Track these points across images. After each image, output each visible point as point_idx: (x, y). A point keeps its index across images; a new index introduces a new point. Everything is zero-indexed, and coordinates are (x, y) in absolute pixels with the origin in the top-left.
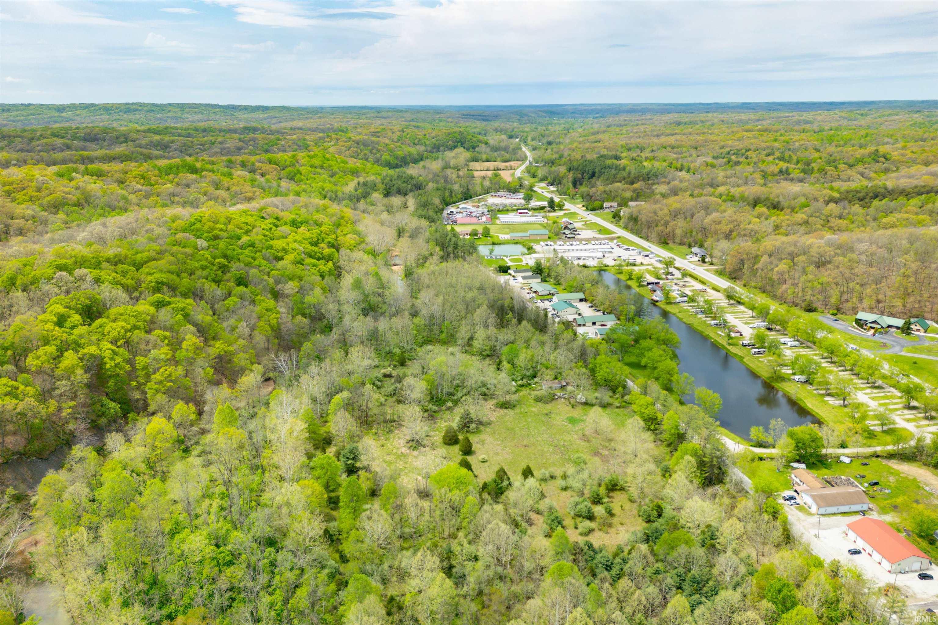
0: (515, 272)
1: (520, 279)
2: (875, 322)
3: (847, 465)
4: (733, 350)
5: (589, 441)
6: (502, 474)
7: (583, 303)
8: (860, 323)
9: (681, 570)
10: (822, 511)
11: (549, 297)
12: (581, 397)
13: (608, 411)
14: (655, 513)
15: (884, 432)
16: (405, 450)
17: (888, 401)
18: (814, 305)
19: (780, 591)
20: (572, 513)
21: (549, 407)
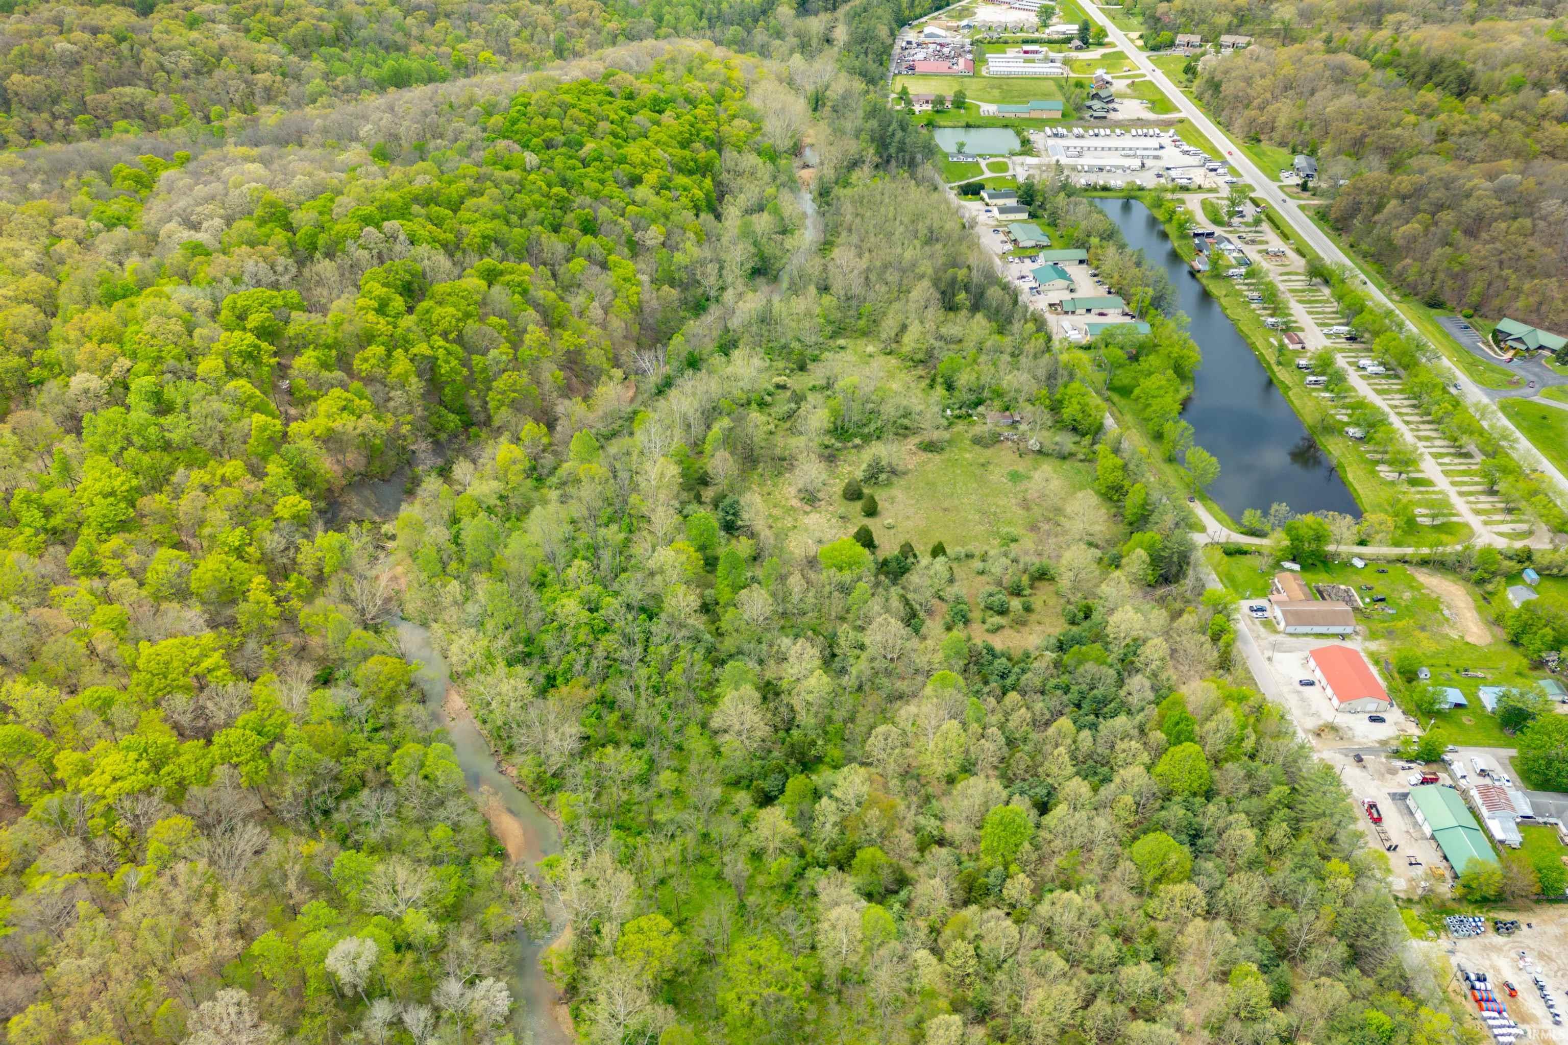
0: (991, 196)
1: (995, 211)
2: (1519, 340)
3: (1357, 571)
4: (1282, 374)
5: (1028, 509)
6: (907, 550)
7: (1084, 266)
8: (1500, 338)
9: (1084, 687)
10: (1291, 629)
11: (1033, 252)
12: (1033, 443)
13: (1067, 465)
14: (1082, 615)
15: (1434, 527)
16: (795, 503)
17: (1466, 479)
18: (1442, 298)
19: (1178, 723)
20: (982, 606)
21: (989, 452)
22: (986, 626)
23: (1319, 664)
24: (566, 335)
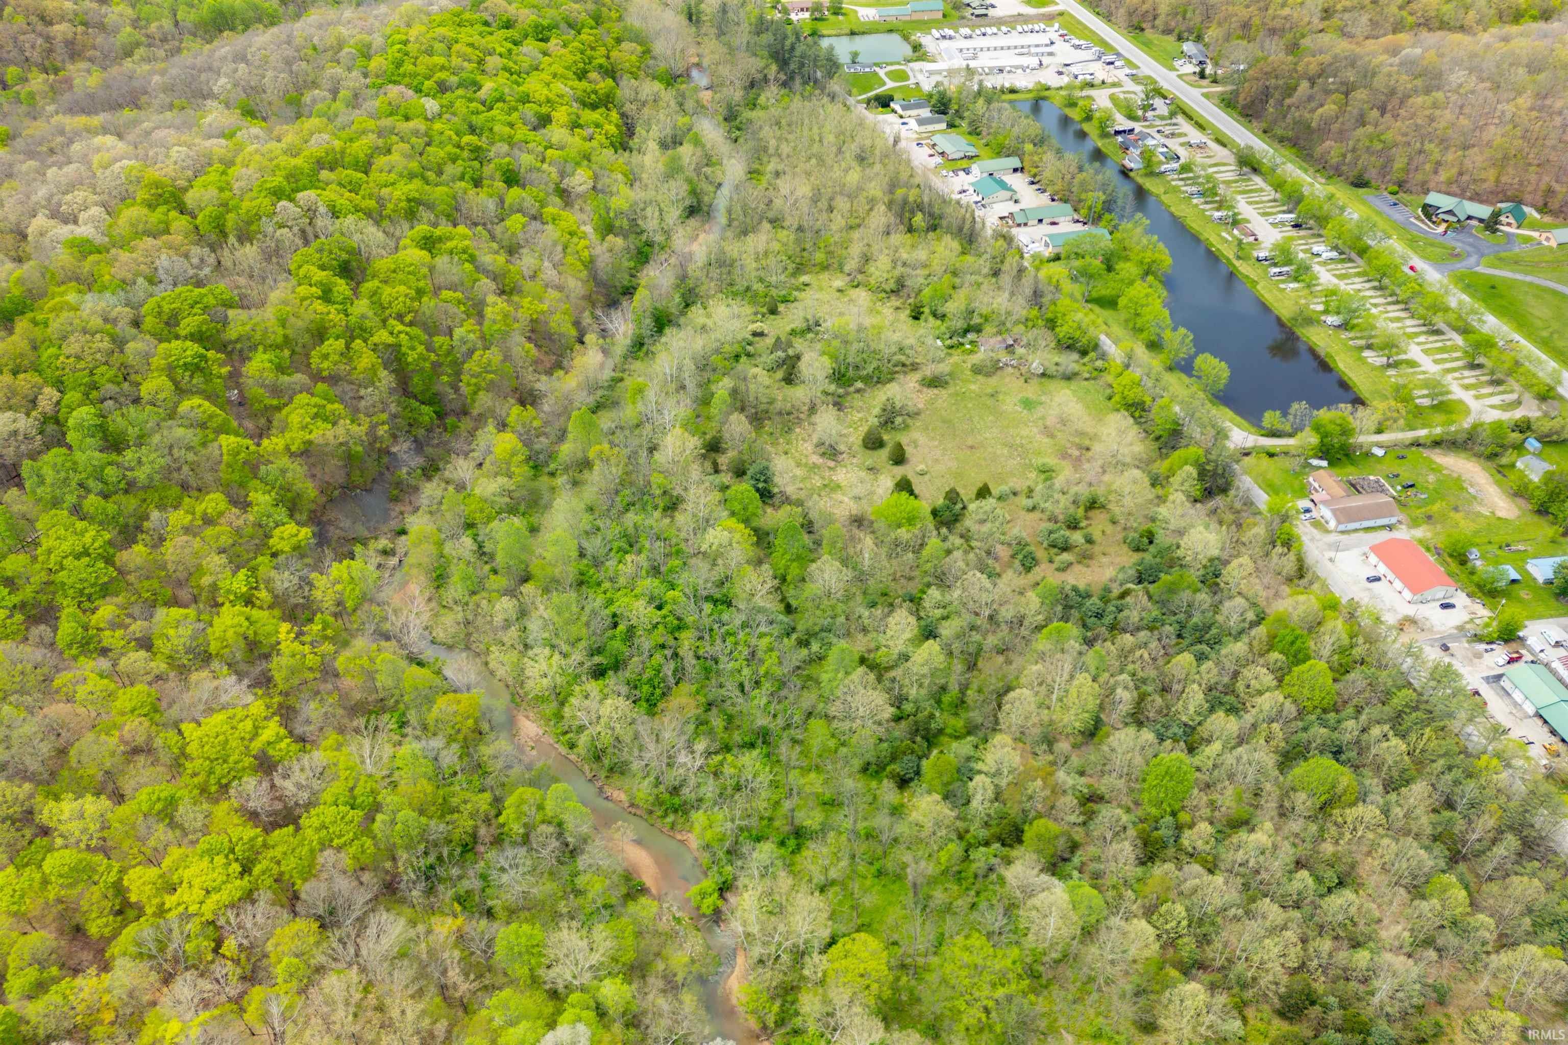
0: (904, 108)
1: (913, 123)
2: (1450, 212)
3: (1379, 460)
4: (1244, 268)
5: (1052, 436)
6: (952, 496)
7: (1019, 174)
8: (1429, 211)
9: (1181, 617)
10: (1342, 527)
11: (964, 164)
12: (1036, 366)
13: (1074, 385)
14: (1145, 540)
15: (1433, 407)
16: (816, 459)
17: (1446, 356)
18: (1366, 177)
19: (1293, 643)
20: (1045, 544)
21: (993, 381)
22: (1055, 565)
23: (1382, 558)
24: (526, 302)
